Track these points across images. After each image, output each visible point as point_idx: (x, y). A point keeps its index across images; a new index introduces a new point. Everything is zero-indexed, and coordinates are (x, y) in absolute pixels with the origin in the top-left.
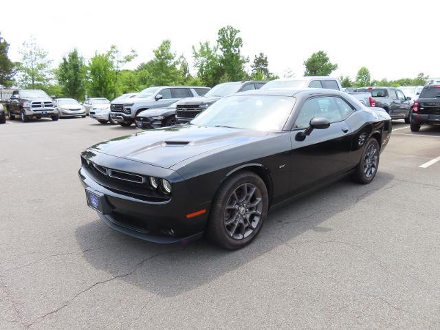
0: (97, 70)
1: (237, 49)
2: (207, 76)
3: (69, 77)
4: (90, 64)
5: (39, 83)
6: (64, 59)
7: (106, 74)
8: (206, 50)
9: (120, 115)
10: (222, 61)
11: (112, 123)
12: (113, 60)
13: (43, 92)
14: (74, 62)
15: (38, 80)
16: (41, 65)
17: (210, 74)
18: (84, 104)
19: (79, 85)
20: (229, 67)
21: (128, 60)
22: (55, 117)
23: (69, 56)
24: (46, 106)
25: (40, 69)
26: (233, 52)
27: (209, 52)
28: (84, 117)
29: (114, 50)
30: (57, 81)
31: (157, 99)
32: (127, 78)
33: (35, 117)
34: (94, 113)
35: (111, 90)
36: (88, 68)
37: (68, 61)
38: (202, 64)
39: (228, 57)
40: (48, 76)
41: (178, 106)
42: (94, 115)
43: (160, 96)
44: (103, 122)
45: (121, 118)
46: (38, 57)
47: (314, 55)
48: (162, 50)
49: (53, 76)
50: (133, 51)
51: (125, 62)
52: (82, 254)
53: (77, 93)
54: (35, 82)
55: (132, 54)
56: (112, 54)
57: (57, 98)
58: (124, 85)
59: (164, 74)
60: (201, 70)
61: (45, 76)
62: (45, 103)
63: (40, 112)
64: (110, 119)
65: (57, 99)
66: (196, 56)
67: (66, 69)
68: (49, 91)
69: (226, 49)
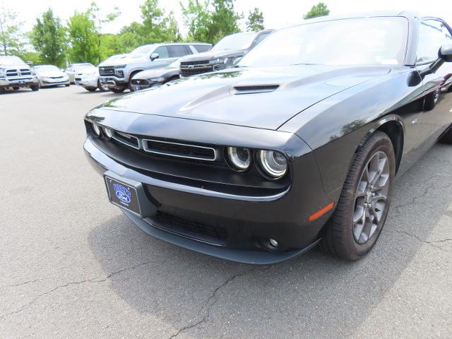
0: (77, 31)
1: (230, 4)
2: (199, 35)
3: (46, 41)
4: (68, 24)
5: (12, 48)
6: (38, 21)
7: (87, 35)
8: (195, 5)
9: (111, 79)
10: (215, 18)
11: (102, 90)
12: (95, 20)
13: (18, 58)
14: (49, 24)
15: (11, 45)
16: (13, 27)
17: (203, 33)
18: (67, 72)
19: (58, 50)
20: (223, 24)
21: (111, 19)
22: (34, 87)
23: (44, 16)
24: (23, 74)
25: (11, 32)
26: (226, 7)
27: (200, 8)
28: (67, 85)
29: (94, 7)
30: (33, 47)
31: (153, 59)
32: (111, 41)
33: (11, 88)
34: (80, 79)
35: (95, 54)
36: (66, 29)
37: (42, 22)
38: (193, 22)
39: (221, 13)
40: (22, 40)
41: (182, 63)
42: (80, 82)
43: (156, 55)
44: (91, 89)
45: (112, 83)
46: (7, 18)
47: (314, 7)
48: (149, 6)
49: (28, 40)
50: (116, 8)
51: (108, 21)
52: (108, 281)
53: (57, 60)
54: (8, 48)
55: (116, 12)
56: (93, 12)
57: (35, 65)
58: (109, 49)
59: (153, 34)
60: (192, 29)
61: (17, 40)
62: (21, 70)
63: (17, 81)
64: (99, 85)
65: (35, 67)
66: (185, 13)
67: (42, 32)
68: (24, 58)
69: (218, 5)
